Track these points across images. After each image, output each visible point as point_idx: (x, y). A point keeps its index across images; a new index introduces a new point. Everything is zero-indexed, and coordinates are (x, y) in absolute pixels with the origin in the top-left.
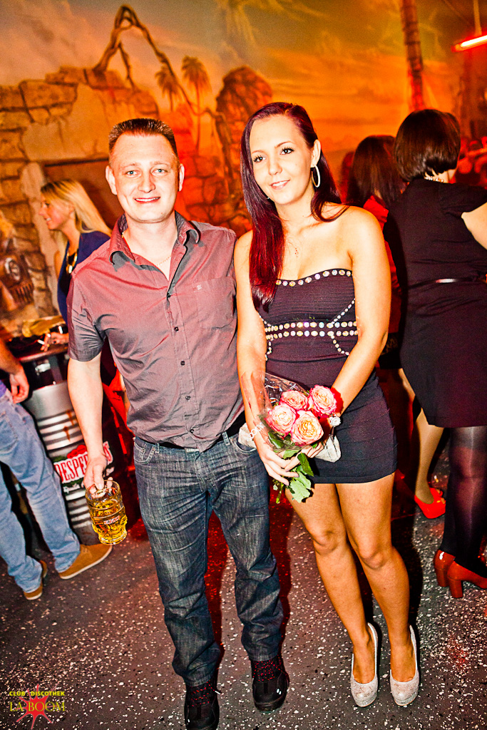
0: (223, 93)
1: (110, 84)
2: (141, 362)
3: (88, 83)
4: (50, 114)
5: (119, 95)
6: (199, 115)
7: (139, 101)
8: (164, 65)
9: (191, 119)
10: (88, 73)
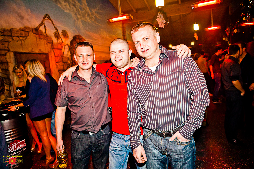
0: (72, 40)
1: (39, 33)
2: (80, 107)
3: (33, 32)
4: (19, 39)
5: (42, 37)
6: (65, 46)
7: (48, 39)
8: (56, 31)
9: (62, 46)
10: (33, 29)
